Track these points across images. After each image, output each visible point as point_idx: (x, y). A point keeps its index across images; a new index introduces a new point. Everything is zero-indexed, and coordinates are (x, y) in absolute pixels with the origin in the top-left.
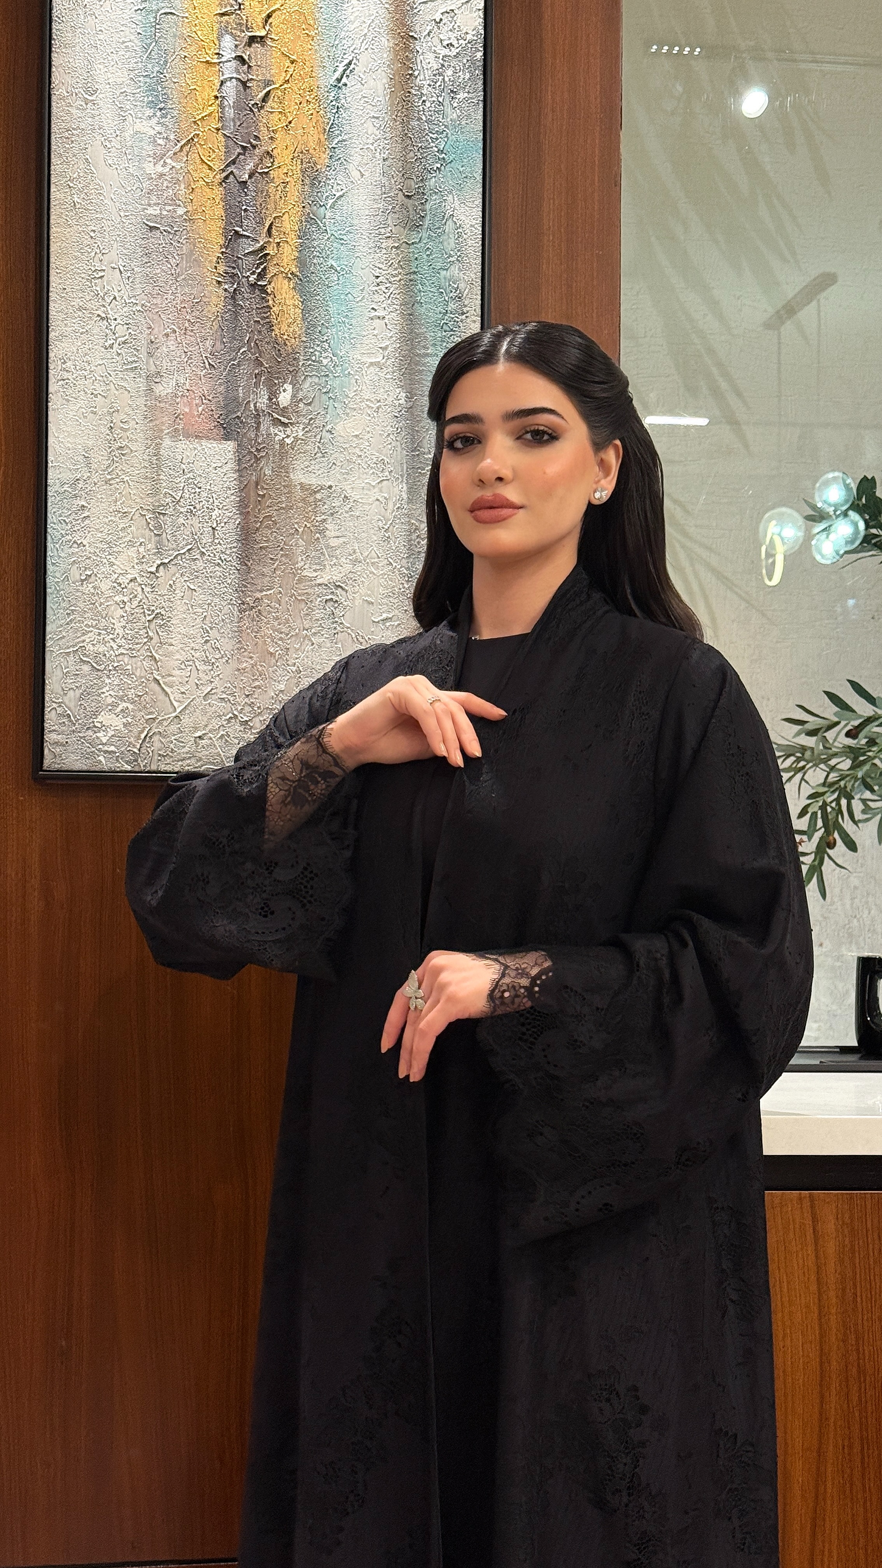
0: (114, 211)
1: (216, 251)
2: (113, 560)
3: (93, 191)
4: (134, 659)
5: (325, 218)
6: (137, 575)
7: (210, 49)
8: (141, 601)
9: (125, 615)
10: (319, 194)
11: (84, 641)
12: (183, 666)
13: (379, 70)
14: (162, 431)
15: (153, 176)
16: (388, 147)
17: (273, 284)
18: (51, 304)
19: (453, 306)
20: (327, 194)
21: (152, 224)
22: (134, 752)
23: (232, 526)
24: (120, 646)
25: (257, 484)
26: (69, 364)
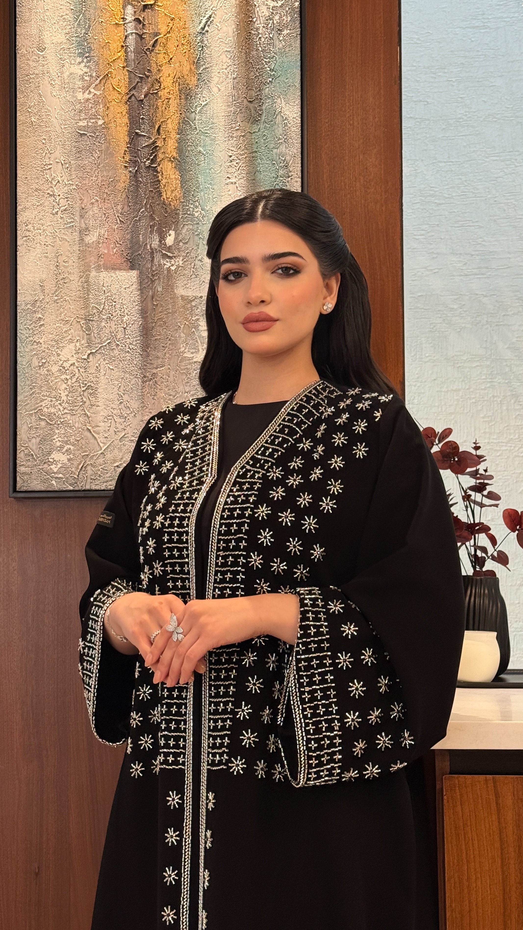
0: (57, 126)
1: (123, 147)
2: (59, 352)
3: (44, 113)
4: (74, 416)
5: (195, 120)
6: (75, 361)
7: (118, 16)
8: (78, 378)
9: (68, 387)
10: (191, 104)
11: (41, 406)
12: (106, 420)
13: (230, 20)
14: (90, 266)
15: (82, 101)
16: (236, 70)
17: (161, 166)
18: (18, 188)
19: (282, 172)
20: (196, 104)
21: (82, 132)
22: (75, 478)
23: (136, 326)
24: (65, 408)
25: (153, 298)
26: (30, 226)
